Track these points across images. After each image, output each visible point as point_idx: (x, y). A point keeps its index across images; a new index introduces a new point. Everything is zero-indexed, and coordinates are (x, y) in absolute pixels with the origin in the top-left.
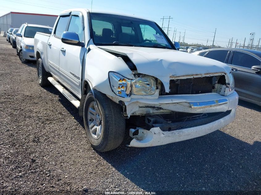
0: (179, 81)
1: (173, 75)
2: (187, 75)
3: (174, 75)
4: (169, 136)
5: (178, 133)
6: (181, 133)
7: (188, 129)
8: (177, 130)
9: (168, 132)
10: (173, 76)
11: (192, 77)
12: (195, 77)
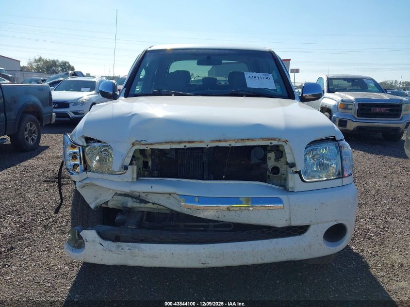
0: (174, 153)
1: (137, 141)
2: (168, 142)
3: (142, 141)
4: (111, 251)
5: (129, 249)
6: (136, 251)
7: (154, 245)
8: (130, 244)
9: (111, 242)
10: (139, 142)
11: (182, 146)
12: (189, 146)
